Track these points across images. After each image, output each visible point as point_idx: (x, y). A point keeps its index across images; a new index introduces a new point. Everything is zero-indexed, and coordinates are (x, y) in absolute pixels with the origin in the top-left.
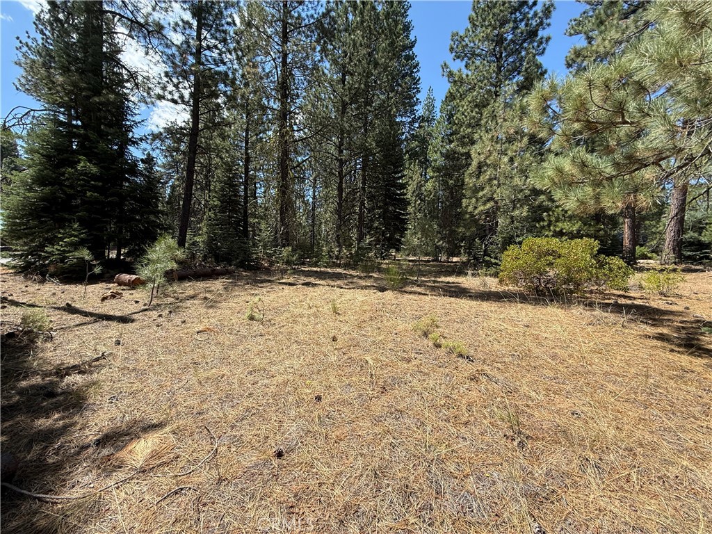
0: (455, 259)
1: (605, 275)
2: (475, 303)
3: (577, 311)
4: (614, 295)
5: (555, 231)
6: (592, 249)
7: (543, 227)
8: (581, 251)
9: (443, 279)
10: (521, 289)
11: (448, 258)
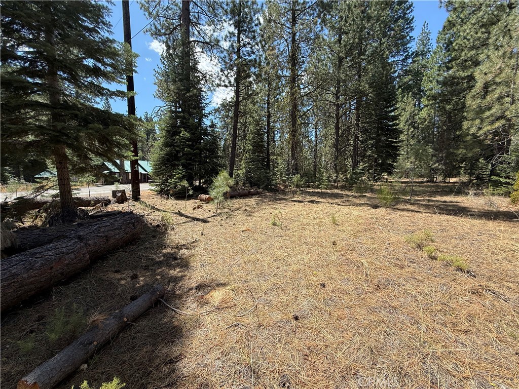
0: (453, 180)
2: (478, 221)
9: (438, 198)
11: (445, 179)
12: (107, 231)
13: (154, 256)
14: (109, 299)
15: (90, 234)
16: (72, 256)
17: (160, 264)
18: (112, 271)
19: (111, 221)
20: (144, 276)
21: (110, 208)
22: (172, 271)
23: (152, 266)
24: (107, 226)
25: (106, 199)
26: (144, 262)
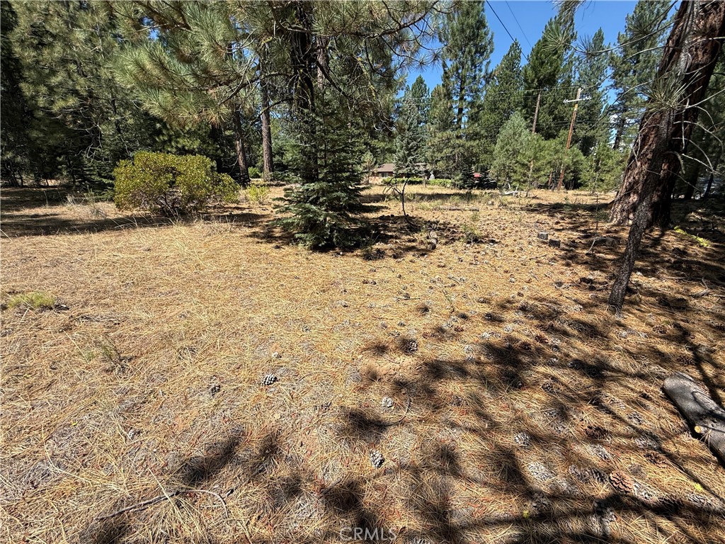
1: (220, 190)
3: (199, 226)
4: (231, 208)
5: (177, 148)
6: (206, 166)
7: (164, 142)
8: (196, 168)
10: (148, 212)
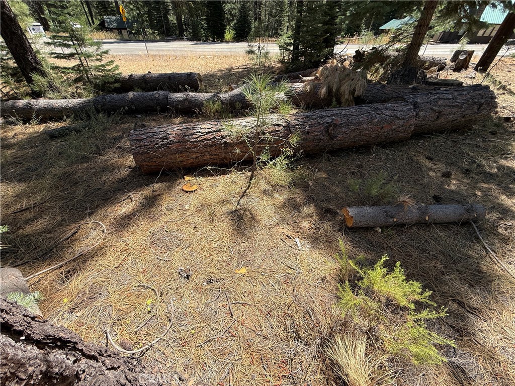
12: (444, 106)
13: (484, 163)
14: (412, 183)
15: (426, 104)
16: (401, 123)
17: (490, 177)
18: (425, 155)
19: (456, 94)
20: (458, 180)
21: (443, 75)
22: (503, 197)
23: (476, 174)
24: (448, 99)
25: (443, 61)
26: (465, 164)
